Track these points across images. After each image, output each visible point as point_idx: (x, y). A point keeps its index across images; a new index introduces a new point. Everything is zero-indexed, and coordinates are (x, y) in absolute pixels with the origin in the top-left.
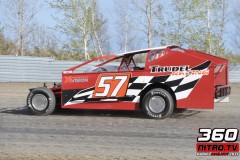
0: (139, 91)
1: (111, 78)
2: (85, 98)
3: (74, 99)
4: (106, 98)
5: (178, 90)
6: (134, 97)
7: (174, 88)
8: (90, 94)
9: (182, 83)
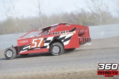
0: (49, 43)
1: (37, 39)
2: (27, 49)
3: (23, 50)
5: (64, 41)
6: (47, 46)
7: (62, 41)
8: (29, 47)
9: (65, 38)
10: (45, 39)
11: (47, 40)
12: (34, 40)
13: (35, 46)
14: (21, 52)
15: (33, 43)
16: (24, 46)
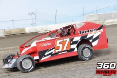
0: (76, 45)
1: (62, 41)
3: (45, 56)
4: (61, 52)
6: (74, 49)
7: (91, 41)
8: (53, 51)
10: (72, 40)
11: (74, 40)
12: (58, 42)
13: (60, 50)
15: (58, 45)
16: (46, 51)
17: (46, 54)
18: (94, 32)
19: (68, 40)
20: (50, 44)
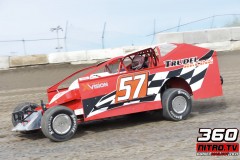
0: (158, 88)
1: (130, 78)
2: (108, 105)
3: (96, 109)
4: (128, 101)
5: (193, 81)
6: (153, 96)
7: (188, 81)
8: (112, 99)
9: (194, 75)
10: (150, 78)
11: (154, 79)
12: (123, 80)
13: (127, 97)
14: (92, 114)
15: (122, 87)
16: (98, 99)
17: (98, 105)
18: (194, 63)
19: (142, 77)
20: (106, 85)
